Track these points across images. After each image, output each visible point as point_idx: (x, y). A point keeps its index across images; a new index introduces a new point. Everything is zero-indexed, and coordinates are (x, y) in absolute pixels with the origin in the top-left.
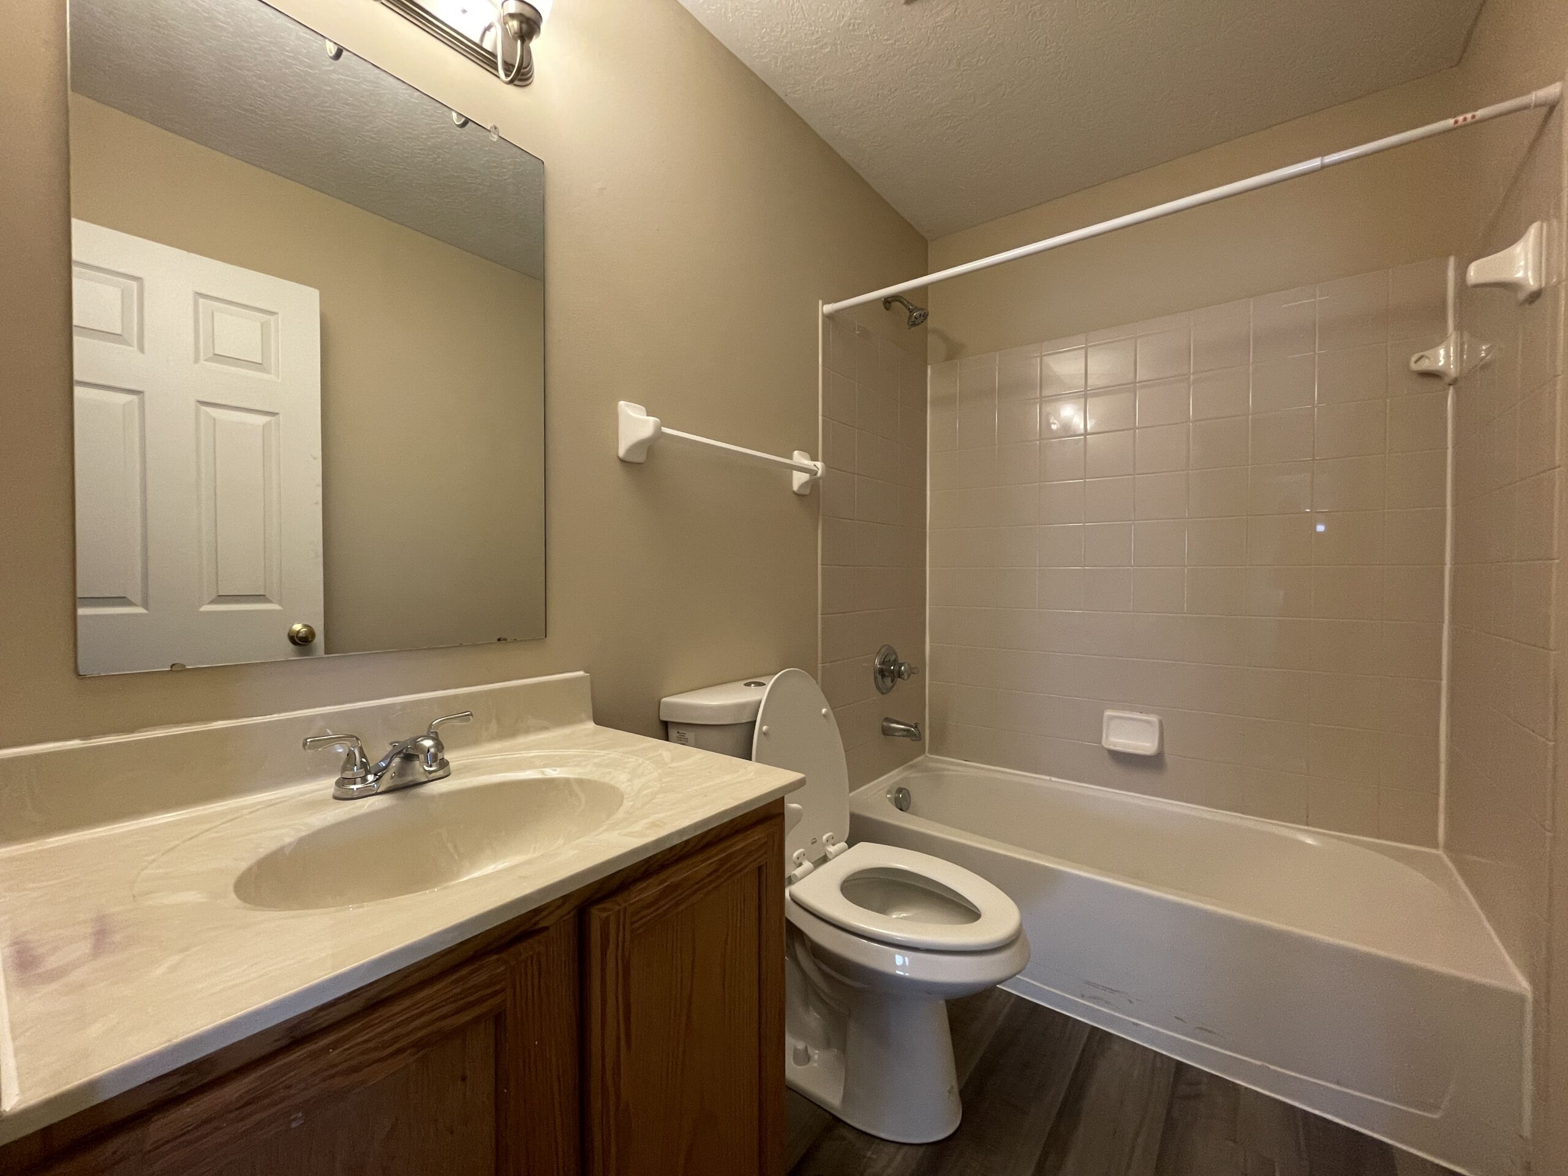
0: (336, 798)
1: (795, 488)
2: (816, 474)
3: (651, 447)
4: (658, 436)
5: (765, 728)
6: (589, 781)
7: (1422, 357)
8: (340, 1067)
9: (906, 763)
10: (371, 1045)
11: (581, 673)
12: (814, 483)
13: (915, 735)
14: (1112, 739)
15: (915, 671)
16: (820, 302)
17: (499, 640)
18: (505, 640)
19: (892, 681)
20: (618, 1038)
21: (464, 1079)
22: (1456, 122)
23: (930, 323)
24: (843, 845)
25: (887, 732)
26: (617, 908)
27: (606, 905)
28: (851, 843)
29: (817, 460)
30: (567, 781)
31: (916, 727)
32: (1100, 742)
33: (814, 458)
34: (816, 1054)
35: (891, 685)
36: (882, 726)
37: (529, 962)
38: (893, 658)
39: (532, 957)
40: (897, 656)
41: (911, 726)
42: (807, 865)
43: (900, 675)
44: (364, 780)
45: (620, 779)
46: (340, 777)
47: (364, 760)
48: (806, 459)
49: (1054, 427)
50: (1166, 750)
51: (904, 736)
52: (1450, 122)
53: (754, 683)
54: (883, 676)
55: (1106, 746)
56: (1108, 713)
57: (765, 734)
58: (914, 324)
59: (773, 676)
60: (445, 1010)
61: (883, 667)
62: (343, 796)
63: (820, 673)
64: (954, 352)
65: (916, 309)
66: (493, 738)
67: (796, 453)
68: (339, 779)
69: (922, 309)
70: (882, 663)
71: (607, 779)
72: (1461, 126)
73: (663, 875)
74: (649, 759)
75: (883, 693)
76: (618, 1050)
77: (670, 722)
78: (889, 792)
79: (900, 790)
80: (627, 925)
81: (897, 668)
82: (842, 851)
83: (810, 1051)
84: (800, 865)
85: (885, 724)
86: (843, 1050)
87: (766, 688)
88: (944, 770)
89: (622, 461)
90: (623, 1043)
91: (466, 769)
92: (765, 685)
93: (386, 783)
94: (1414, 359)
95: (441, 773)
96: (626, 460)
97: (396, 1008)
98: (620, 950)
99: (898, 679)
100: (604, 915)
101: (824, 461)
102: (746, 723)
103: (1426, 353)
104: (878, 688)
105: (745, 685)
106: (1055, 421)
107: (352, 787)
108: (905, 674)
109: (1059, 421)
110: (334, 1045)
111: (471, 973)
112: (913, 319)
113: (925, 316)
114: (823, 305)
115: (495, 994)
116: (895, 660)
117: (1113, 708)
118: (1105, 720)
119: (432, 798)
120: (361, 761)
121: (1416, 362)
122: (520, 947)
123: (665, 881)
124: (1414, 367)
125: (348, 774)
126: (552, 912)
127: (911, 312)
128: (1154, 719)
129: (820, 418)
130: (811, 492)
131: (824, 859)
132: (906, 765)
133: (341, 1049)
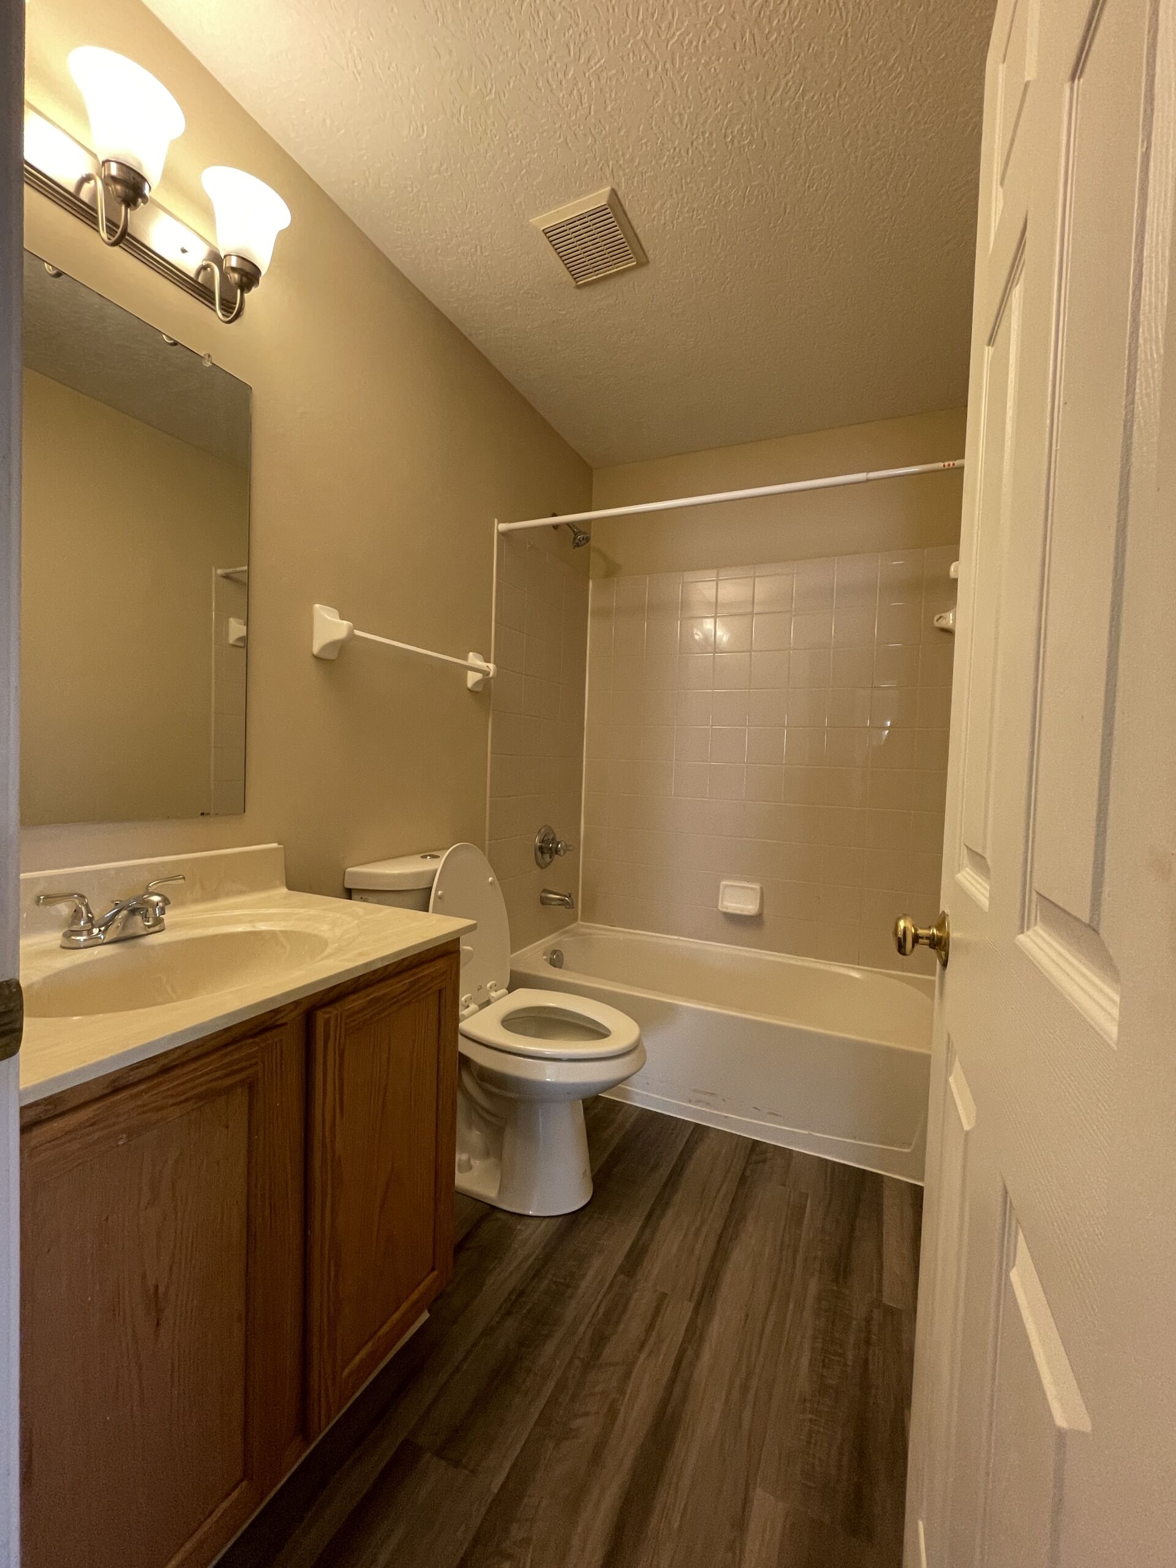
0: (63, 947)
1: (470, 685)
2: (488, 674)
3: (342, 647)
4: (351, 637)
5: (440, 892)
6: (294, 932)
7: (941, 617)
8: (150, 1106)
9: (561, 929)
10: (169, 1093)
11: (275, 845)
12: (486, 682)
13: (568, 903)
14: (726, 903)
15: (571, 848)
16: (496, 520)
17: (202, 814)
18: (208, 814)
19: (551, 857)
20: (334, 1108)
21: (227, 1127)
22: (944, 466)
23: (593, 543)
24: (504, 991)
25: (544, 901)
26: (335, 1012)
27: (328, 1009)
28: (510, 990)
29: (489, 662)
30: (273, 934)
31: (570, 897)
32: (717, 907)
33: (487, 660)
34: (476, 1163)
35: (549, 860)
36: (541, 897)
37: (274, 1046)
38: (551, 837)
39: (276, 1042)
40: (554, 834)
41: (566, 896)
42: (473, 1007)
43: (557, 851)
44: (90, 932)
45: (324, 930)
46: (67, 929)
47: (90, 915)
48: (481, 661)
49: (697, 637)
50: (765, 912)
51: (559, 905)
52: (941, 465)
53: (430, 855)
54: (542, 853)
55: (721, 909)
56: (724, 883)
57: (440, 898)
58: (578, 545)
59: (444, 851)
60: (218, 1074)
61: (543, 845)
62: (69, 947)
63: (487, 849)
64: (612, 571)
65: (580, 532)
66: (196, 901)
67: (471, 654)
68: (67, 932)
69: (585, 533)
70: (542, 841)
71: (309, 930)
72: (948, 469)
73: (370, 990)
74: (345, 914)
75: (542, 868)
76: (334, 1116)
77: (354, 889)
78: (544, 954)
79: (554, 952)
80: (343, 1025)
81: (554, 846)
82: (503, 996)
83: (472, 1162)
84: (468, 1007)
85: (543, 894)
86: (500, 1157)
87: (441, 860)
88: (591, 934)
89: (316, 657)
90: (338, 1110)
91: (177, 925)
92: (439, 857)
93: (111, 935)
94: (936, 618)
95: (157, 928)
96: (320, 657)
97: (186, 1070)
98: (337, 1044)
99: (556, 856)
100: (327, 1016)
101: (494, 663)
102: (423, 889)
103: (942, 615)
104: (538, 864)
105: (422, 857)
106: (699, 633)
107: (78, 938)
108: (562, 851)
109: (702, 633)
110: (146, 1091)
111: (236, 1050)
112: (577, 541)
113: (587, 540)
114: (498, 523)
115: (251, 1066)
116: (553, 839)
117: (730, 878)
118: (721, 887)
119: (152, 947)
120: (88, 916)
121: (937, 621)
122: (268, 1034)
123: (368, 995)
124: (937, 624)
125: (75, 928)
126: (287, 1014)
127: (575, 535)
128: (757, 886)
129: (493, 623)
130: (483, 689)
131: (488, 1003)
132: (561, 931)
133: (150, 1094)
